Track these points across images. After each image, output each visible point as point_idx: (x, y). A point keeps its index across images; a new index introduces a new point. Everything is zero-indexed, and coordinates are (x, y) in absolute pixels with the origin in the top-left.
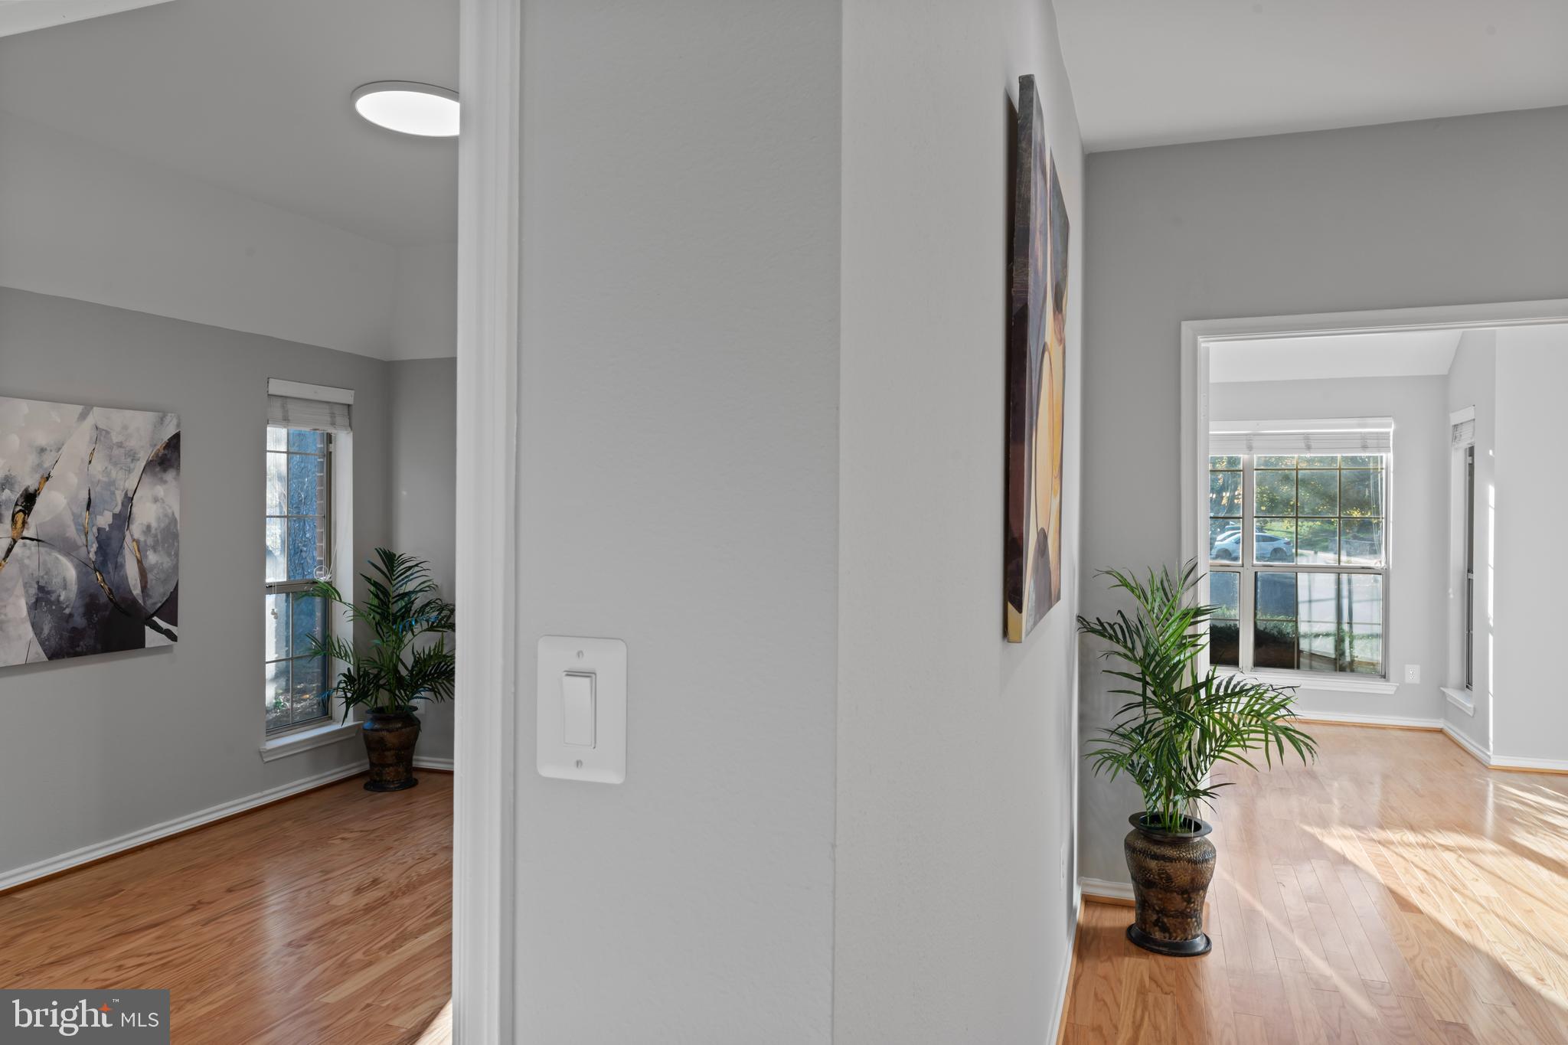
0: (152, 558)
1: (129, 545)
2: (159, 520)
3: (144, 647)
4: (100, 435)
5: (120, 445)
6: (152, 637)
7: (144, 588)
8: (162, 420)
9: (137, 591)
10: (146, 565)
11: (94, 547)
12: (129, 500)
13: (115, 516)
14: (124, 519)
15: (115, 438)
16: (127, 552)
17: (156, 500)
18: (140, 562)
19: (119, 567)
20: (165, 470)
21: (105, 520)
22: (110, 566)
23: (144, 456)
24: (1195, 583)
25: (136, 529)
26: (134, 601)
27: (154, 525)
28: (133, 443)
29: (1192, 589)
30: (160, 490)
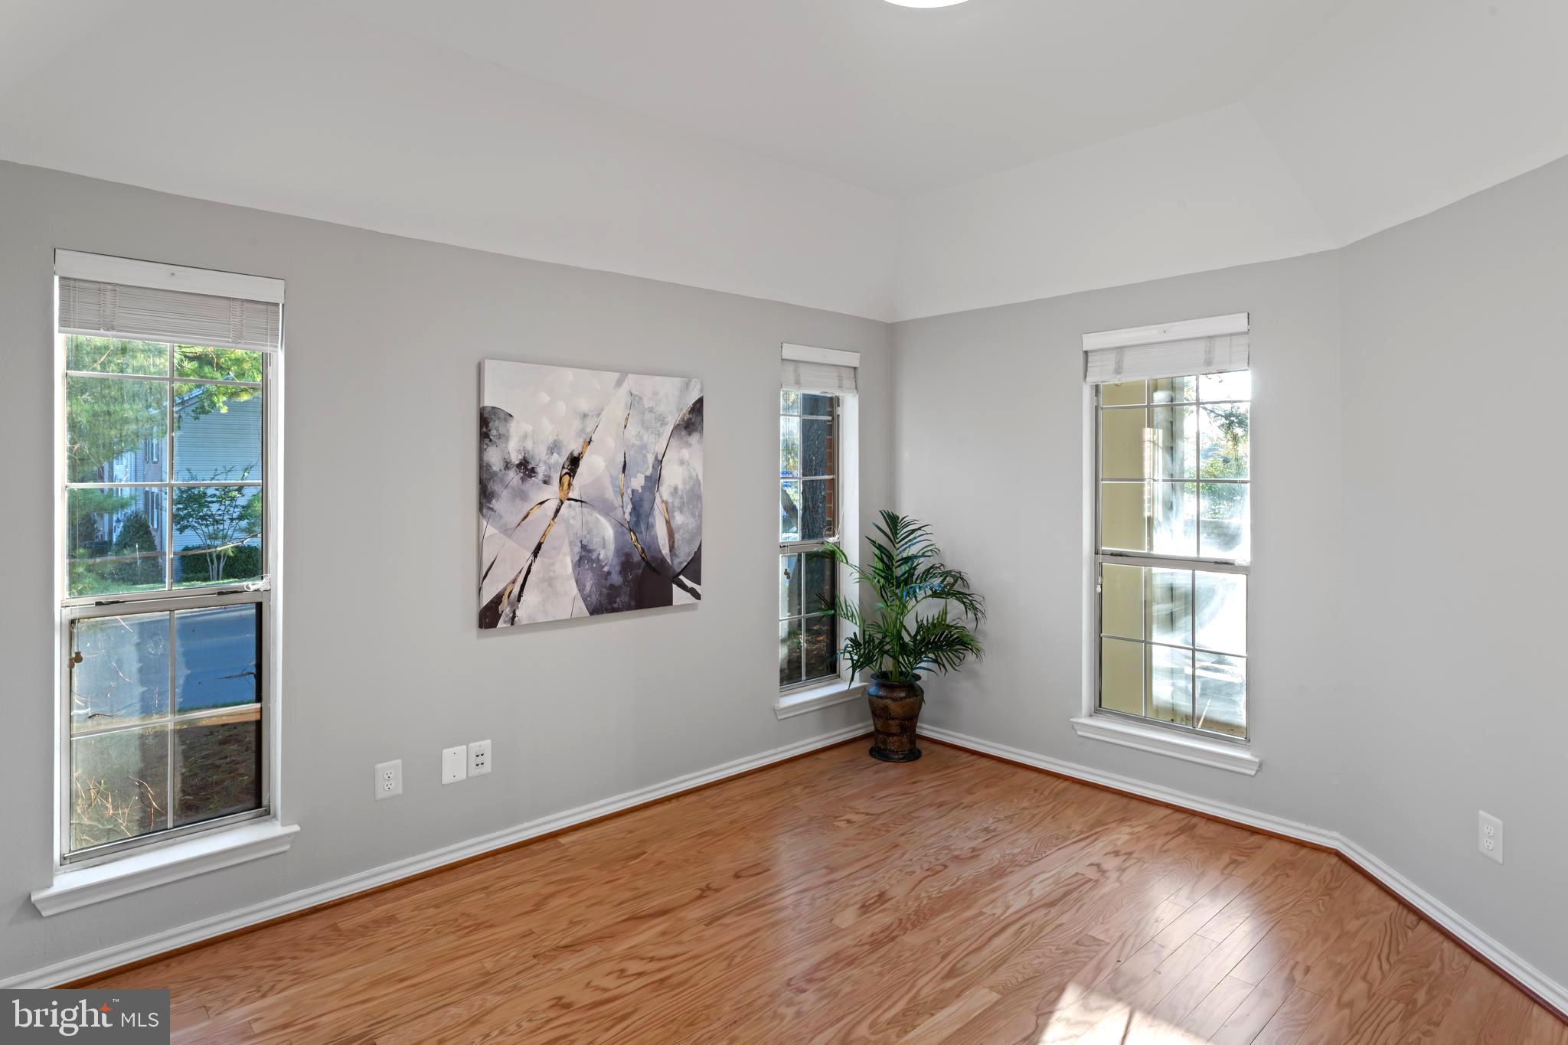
0: (679, 519)
1: (659, 506)
2: (684, 482)
3: (671, 604)
4: (634, 399)
5: (651, 410)
6: (679, 595)
7: (672, 548)
8: (687, 384)
9: (665, 551)
10: (673, 525)
11: (630, 507)
12: (659, 463)
13: (647, 478)
14: (654, 481)
15: (647, 404)
16: (657, 512)
17: (682, 463)
18: (668, 523)
19: (650, 527)
20: (690, 434)
21: (638, 482)
22: (643, 527)
23: (673, 419)
25: (665, 491)
26: (663, 560)
27: (680, 487)
28: (661, 408)
30: (685, 453)
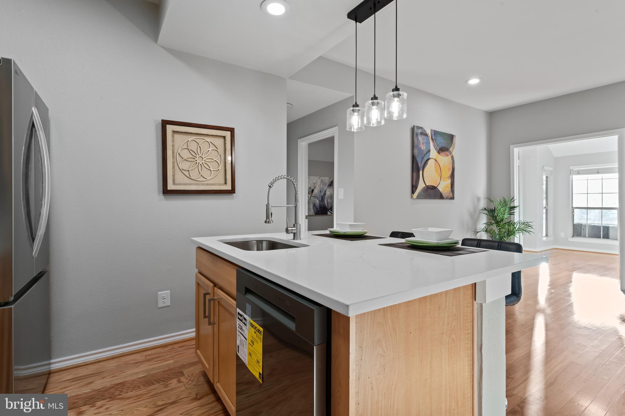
24: (514, 201)
29: (513, 203)
